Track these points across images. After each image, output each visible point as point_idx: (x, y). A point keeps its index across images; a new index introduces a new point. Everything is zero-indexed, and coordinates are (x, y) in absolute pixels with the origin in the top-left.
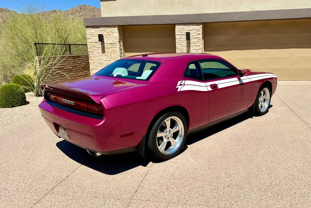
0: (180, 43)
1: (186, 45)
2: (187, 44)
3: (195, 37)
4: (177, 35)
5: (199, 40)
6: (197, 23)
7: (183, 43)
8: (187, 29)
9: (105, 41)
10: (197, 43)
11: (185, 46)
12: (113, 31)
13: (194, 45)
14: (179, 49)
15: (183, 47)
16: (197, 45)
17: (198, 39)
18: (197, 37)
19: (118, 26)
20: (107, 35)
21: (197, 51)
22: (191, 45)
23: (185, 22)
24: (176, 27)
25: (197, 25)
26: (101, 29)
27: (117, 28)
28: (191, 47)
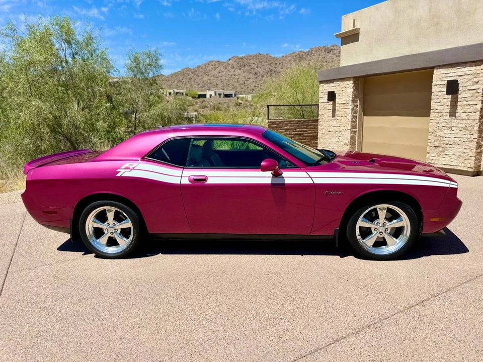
0: (438, 101)
1: (449, 103)
2: (451, 101)
3: (469, 88)
4: (436, 87)
5: (476, 95)
6: (476, 61)
7: (444, 100)
8: (455, 74)
9: (337, 100)
10: (470, 99)
11: (448, 106)
12: (347, 86)
13: (465, 103)
14: (437, 111)
15: (443, 107)
16: (471, 103)
17: (475, 91)
18: (473, 88)
19: (354, 78)
20: (340, 92)
21: (471, 114)
22: (459, 103)
23: (450, 63)
24: (434, 72)
25: (476, 66)
26: (335, 84)
27: (352, 82)
28: (459, 108)
